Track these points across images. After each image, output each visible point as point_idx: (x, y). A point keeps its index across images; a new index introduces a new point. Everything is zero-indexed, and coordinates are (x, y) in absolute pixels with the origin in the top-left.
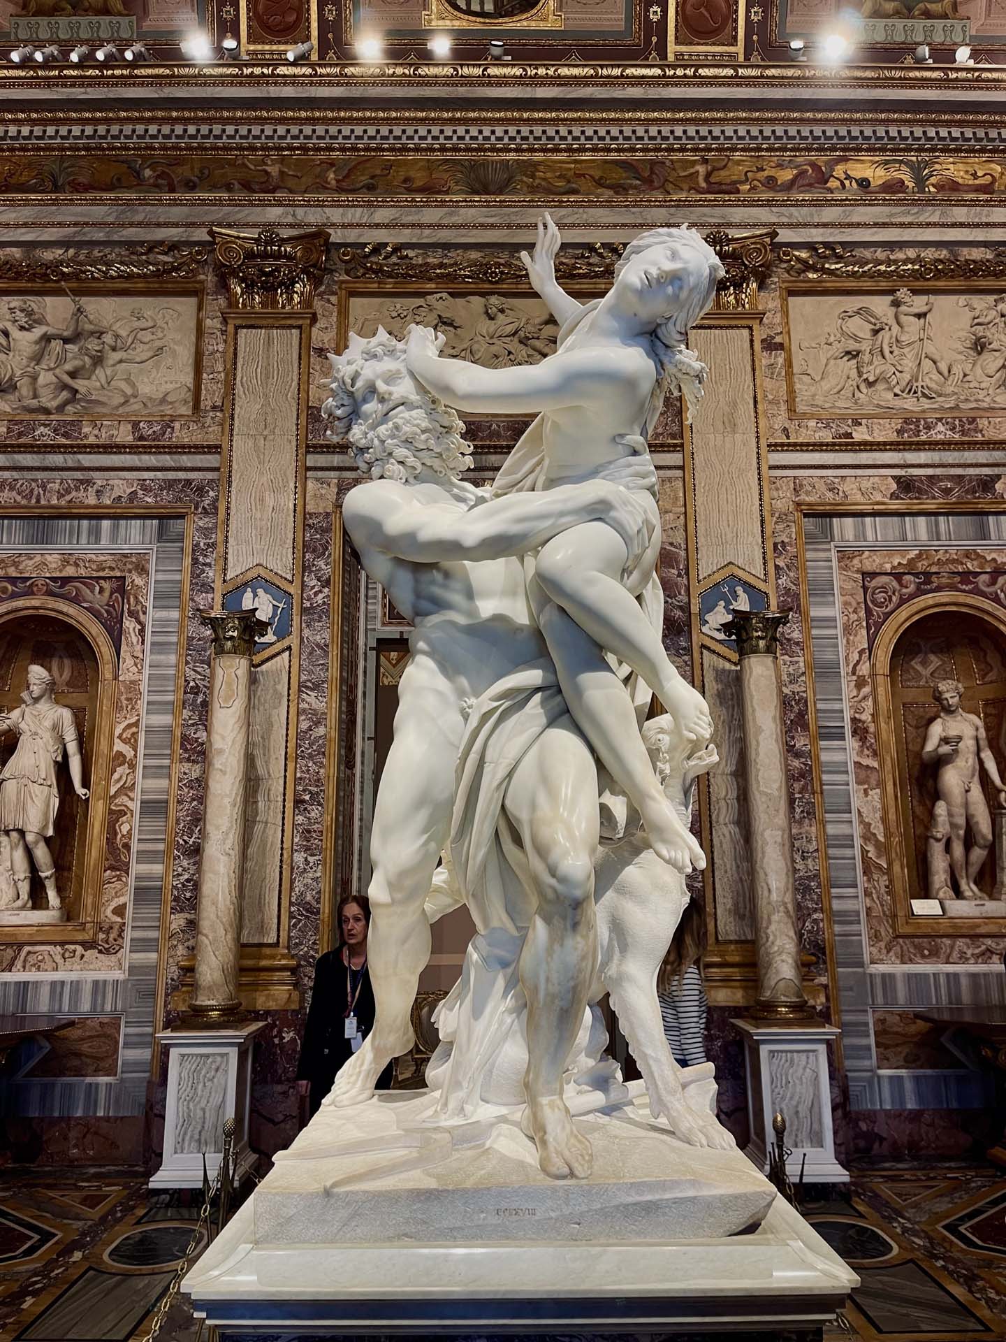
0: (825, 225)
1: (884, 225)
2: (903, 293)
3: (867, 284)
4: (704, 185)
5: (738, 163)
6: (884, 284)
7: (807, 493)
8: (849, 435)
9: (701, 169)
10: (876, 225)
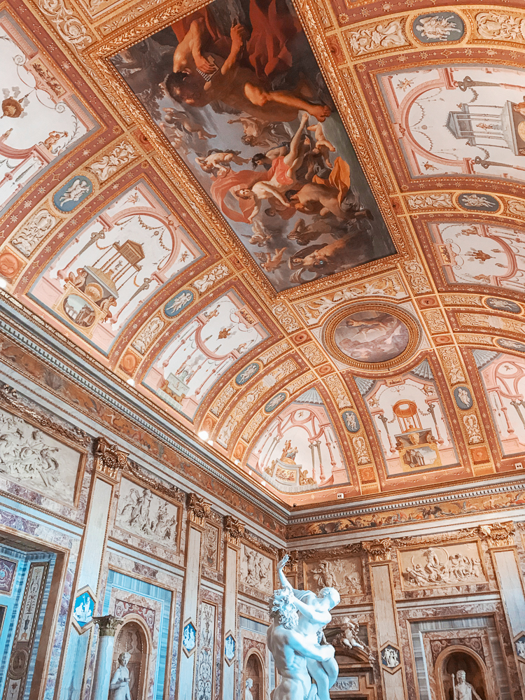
0: (138, 457)
1: (151, 465)
2: (148, 491)
3: (141, 483)
4: (112, 423)
5: (122, 420)
6: (145, 485)
7: (113, 561)
8: (127, 540)
9: (113, 417)
10: (149, 464)
